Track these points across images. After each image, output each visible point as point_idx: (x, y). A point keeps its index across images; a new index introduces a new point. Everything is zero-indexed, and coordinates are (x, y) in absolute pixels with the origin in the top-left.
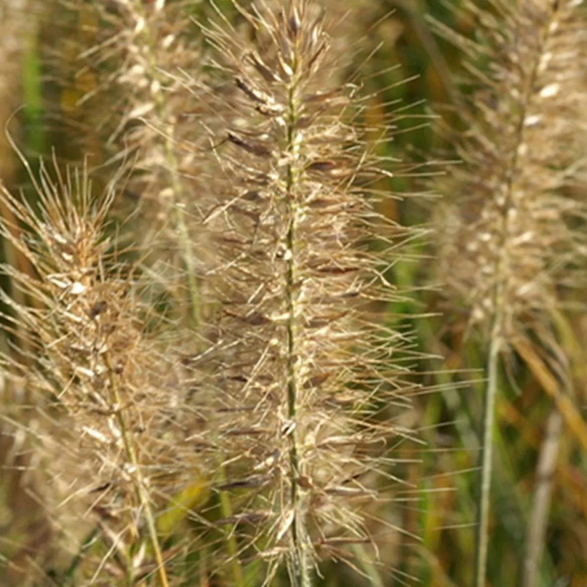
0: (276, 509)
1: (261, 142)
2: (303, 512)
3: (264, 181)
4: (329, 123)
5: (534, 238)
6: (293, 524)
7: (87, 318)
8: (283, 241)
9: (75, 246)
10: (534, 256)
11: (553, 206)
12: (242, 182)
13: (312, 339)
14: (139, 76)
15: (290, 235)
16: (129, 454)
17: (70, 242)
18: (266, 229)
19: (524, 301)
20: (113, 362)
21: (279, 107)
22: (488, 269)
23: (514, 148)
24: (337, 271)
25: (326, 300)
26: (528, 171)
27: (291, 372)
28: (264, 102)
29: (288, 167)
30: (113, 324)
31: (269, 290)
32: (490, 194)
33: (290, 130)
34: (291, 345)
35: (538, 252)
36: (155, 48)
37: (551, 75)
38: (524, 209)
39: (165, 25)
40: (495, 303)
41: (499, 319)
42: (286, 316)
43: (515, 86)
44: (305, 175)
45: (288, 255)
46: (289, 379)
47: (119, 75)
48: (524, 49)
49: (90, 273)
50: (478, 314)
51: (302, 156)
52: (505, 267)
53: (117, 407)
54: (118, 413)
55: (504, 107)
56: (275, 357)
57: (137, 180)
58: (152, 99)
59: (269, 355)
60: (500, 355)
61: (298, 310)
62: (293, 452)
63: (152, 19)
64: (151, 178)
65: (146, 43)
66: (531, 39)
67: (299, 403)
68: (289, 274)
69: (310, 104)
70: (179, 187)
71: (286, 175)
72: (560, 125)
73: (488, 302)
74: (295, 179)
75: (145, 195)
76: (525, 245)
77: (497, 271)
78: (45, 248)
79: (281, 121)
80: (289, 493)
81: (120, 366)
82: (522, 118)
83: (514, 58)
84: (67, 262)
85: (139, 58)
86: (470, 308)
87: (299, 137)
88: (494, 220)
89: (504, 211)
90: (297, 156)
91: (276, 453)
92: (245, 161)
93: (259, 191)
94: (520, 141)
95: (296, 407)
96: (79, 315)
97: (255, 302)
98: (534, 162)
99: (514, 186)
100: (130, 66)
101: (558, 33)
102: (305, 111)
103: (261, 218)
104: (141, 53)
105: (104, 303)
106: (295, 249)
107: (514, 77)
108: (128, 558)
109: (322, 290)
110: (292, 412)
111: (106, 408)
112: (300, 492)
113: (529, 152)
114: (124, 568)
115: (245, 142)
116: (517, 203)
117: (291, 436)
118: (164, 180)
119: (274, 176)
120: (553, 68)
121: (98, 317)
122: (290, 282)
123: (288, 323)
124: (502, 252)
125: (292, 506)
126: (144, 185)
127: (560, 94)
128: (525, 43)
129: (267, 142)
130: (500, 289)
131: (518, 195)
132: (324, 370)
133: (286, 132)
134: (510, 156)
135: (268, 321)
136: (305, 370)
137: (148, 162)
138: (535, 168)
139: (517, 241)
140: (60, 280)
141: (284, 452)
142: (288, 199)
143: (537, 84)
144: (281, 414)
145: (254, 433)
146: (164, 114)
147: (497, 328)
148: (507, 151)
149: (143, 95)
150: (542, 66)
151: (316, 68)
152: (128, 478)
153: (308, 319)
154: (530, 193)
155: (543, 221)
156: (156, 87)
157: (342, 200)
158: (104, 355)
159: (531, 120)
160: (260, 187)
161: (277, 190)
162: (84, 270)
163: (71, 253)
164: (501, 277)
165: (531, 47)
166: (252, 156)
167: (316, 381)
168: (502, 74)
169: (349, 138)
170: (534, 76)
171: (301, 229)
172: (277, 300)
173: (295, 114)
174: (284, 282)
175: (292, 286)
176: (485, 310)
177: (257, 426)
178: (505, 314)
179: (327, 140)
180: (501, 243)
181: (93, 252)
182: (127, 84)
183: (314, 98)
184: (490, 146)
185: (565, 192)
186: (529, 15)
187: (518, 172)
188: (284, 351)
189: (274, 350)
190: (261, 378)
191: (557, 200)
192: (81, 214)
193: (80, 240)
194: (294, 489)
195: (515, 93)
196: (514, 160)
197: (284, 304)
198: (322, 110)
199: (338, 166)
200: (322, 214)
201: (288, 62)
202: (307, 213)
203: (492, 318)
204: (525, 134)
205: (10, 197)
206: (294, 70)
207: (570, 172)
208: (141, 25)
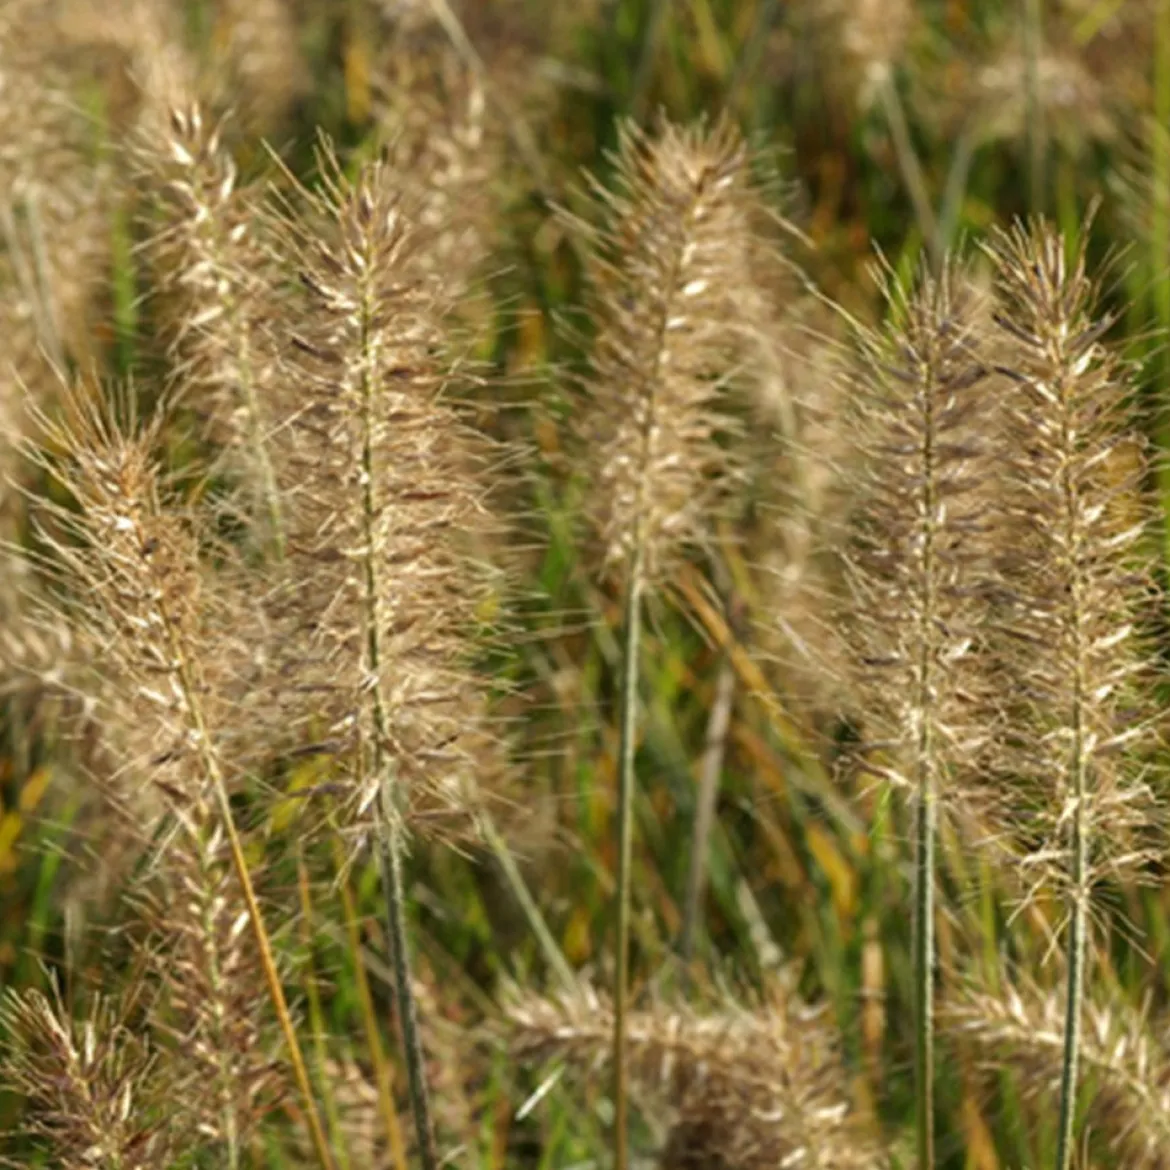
0: (358, 778)
1: (329, 346)
2: (389, 782)
3: (334, 392)
4: (412, 322)
5: (682, 460)
6: (379, 795)
7: (137, 558)
8: (359, 462)
9: (120, 474)
10: (681, 482)
11: (702, 423)
12: (308, 392)
13: (396, 577)
14: (204, 276)
15: (366, 454)
16: (193, 718)
17: (114, 469)
18: (339, 448)
19: (670, 535)
20: (171, 610)
21: (349, 305)
22: (626, 498)
23: (655, 355)
24: (422, 497)
25: (411, 531)
26: (672, 382)
27: (372, 617)
28: (332, 299)
29: (363, 374)
30: (168, 564)
31: (344, 520)
32: (628, 410)
33: (365, 331)
34: (371, 584)
35: (684, 476)
36: (222, 241)
37: (697, 268)
38: (668, 427)
39: (232, 213)
40: (635, 537)
41: (641, 556)
42: (364, 550)
43: (656, 283)
44: (383, 384)
45: (365, 479)
46: (370, 625)
47: (179, 274)
48: (664, 239)
49: (138, 505)
50: (617, 551)
51: (380, 363)
52: (646, 494)
53: (176, 663)
54: (179, 670)
55: (642, 308)
56: (352, 600)
57: (206, 398)
58: (221, 302)
59: (345, 597)
60: (643, 599)
61: (379, 544)
62: (377, 711)
63: (217, 208)
64: (222, 396)
65: (210, 235)
66: (672, 227)
67: (384, 651)
68: (367, 500)
69: (387, 300)
70: (256, 406)
71: (360, 384)
72: (710, 327)
73: (627, 537)
74: (372, 389)
75: (216, 415)
76: (670, 469)
77: (638, 500)
78: (86, 477)
79: (354, 321)
80: (372, 759)
81: (178, 614)
82: (664, 321)
83: (653, 249)
84: (110, 492)
85: (204, 254)
86: (606, 544)
87: (377, 339)
88: (631, 440)
89: (644, 430)
90: (373, 363)
91: (355, 712)
92: (312, 369)
93: (329, 403)
94: (661, 346)
95: (380, 658)
96: (127, 555)
97: (326, 533)
98: (677, 371)
99: (656, 399)
100: (192, 263)
101: (704, 219)
102: (381, 309)
103: (332, 433)
104: (205, 248)
105: (155, 541)
106: (374, 471)
107: (653, 272)
108: (201, 842)
109: (408, 520)
110: (374, 664)
111: (164, 664)
112: (388, 759)
113: (673, 359)
114: (197, 856)
115: (312, 346)
116: (660, 420)
117: (373, 691)
118: (238, 398)
119: (347, 386)
120: (698, 260)
121: (149, 558)
122: (368, 510)
123: (367, 561)
124: (643, 478)
125: (375, 775)
126: (214, 404)
127: (709, 291)
128: (664, 231)
129: (337, 346)
130: (642, 521)
131: (661, 410)
132: (410, 613)
133: (359, 333)
134: (649, 364)
135: (344, 557)
136: (389, 614)
137: (216, 377)
138: (681, 378)
139: (659, 465)
140: (106, 514)
141: (365, 711)
142: (363, 413)
143: (680, 280)
144: (362, 666)
145: (330, 688)
146: (234, 318)
147: (639, 567)
148: (647, 358)
149: (209, 296)
150: (686, 259)
151: (393, 257)
152: (194, 746)
153: (391, 553)
154: (675, 407)
155: (691, 440)
156: (223, 287)
157: (428, 413)
158: (159, 602)
159: (674, 322)
160: (329, 399)
161: (351, 403)
162: (132, 501)
163: (115, 482)
164: (643, 507)
165: (672, 237)
166: (318, 362)
167: (401, 626)
168: (639, 267)
169: (434, 339)
170: (677, 271)
171: (381, 447)
172: (353, 532)
173: (370, 312)
174: (361, 511)
175: (371, 515)
176: (625, 546)
177: (332, 680)
178: (648, 551)
179: (408, 343)
180: (641, 468)
181: (140, 480)
182: (191, 284)
183: (391, 293)
184: (627, 354)
185: (714, 406)
186: (668, 200)
187: (660, 383)
188: (363, 593)
189: (351, 591)
190: (336, 624)
191: (706, 416)
192: (126, 435)
193: (125, 467)
194: (378, 755)
195: (654, 291)
196: (655, 369)
197: (362, 537)
198: (399, 307)
199: (421, 373)
200: (404, 430)
201: (359, 250)
202: (386, 429)
203: (633, 555)
204: (668, 338)
205: (44, 417)
206: (367, 261)
207: (721, 382)
208: (203, 213)
